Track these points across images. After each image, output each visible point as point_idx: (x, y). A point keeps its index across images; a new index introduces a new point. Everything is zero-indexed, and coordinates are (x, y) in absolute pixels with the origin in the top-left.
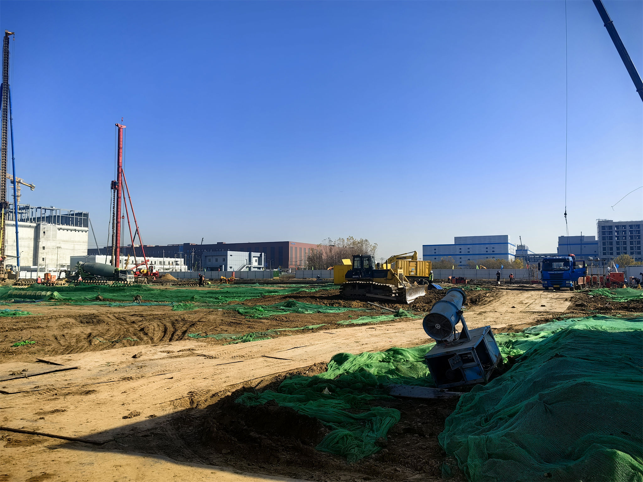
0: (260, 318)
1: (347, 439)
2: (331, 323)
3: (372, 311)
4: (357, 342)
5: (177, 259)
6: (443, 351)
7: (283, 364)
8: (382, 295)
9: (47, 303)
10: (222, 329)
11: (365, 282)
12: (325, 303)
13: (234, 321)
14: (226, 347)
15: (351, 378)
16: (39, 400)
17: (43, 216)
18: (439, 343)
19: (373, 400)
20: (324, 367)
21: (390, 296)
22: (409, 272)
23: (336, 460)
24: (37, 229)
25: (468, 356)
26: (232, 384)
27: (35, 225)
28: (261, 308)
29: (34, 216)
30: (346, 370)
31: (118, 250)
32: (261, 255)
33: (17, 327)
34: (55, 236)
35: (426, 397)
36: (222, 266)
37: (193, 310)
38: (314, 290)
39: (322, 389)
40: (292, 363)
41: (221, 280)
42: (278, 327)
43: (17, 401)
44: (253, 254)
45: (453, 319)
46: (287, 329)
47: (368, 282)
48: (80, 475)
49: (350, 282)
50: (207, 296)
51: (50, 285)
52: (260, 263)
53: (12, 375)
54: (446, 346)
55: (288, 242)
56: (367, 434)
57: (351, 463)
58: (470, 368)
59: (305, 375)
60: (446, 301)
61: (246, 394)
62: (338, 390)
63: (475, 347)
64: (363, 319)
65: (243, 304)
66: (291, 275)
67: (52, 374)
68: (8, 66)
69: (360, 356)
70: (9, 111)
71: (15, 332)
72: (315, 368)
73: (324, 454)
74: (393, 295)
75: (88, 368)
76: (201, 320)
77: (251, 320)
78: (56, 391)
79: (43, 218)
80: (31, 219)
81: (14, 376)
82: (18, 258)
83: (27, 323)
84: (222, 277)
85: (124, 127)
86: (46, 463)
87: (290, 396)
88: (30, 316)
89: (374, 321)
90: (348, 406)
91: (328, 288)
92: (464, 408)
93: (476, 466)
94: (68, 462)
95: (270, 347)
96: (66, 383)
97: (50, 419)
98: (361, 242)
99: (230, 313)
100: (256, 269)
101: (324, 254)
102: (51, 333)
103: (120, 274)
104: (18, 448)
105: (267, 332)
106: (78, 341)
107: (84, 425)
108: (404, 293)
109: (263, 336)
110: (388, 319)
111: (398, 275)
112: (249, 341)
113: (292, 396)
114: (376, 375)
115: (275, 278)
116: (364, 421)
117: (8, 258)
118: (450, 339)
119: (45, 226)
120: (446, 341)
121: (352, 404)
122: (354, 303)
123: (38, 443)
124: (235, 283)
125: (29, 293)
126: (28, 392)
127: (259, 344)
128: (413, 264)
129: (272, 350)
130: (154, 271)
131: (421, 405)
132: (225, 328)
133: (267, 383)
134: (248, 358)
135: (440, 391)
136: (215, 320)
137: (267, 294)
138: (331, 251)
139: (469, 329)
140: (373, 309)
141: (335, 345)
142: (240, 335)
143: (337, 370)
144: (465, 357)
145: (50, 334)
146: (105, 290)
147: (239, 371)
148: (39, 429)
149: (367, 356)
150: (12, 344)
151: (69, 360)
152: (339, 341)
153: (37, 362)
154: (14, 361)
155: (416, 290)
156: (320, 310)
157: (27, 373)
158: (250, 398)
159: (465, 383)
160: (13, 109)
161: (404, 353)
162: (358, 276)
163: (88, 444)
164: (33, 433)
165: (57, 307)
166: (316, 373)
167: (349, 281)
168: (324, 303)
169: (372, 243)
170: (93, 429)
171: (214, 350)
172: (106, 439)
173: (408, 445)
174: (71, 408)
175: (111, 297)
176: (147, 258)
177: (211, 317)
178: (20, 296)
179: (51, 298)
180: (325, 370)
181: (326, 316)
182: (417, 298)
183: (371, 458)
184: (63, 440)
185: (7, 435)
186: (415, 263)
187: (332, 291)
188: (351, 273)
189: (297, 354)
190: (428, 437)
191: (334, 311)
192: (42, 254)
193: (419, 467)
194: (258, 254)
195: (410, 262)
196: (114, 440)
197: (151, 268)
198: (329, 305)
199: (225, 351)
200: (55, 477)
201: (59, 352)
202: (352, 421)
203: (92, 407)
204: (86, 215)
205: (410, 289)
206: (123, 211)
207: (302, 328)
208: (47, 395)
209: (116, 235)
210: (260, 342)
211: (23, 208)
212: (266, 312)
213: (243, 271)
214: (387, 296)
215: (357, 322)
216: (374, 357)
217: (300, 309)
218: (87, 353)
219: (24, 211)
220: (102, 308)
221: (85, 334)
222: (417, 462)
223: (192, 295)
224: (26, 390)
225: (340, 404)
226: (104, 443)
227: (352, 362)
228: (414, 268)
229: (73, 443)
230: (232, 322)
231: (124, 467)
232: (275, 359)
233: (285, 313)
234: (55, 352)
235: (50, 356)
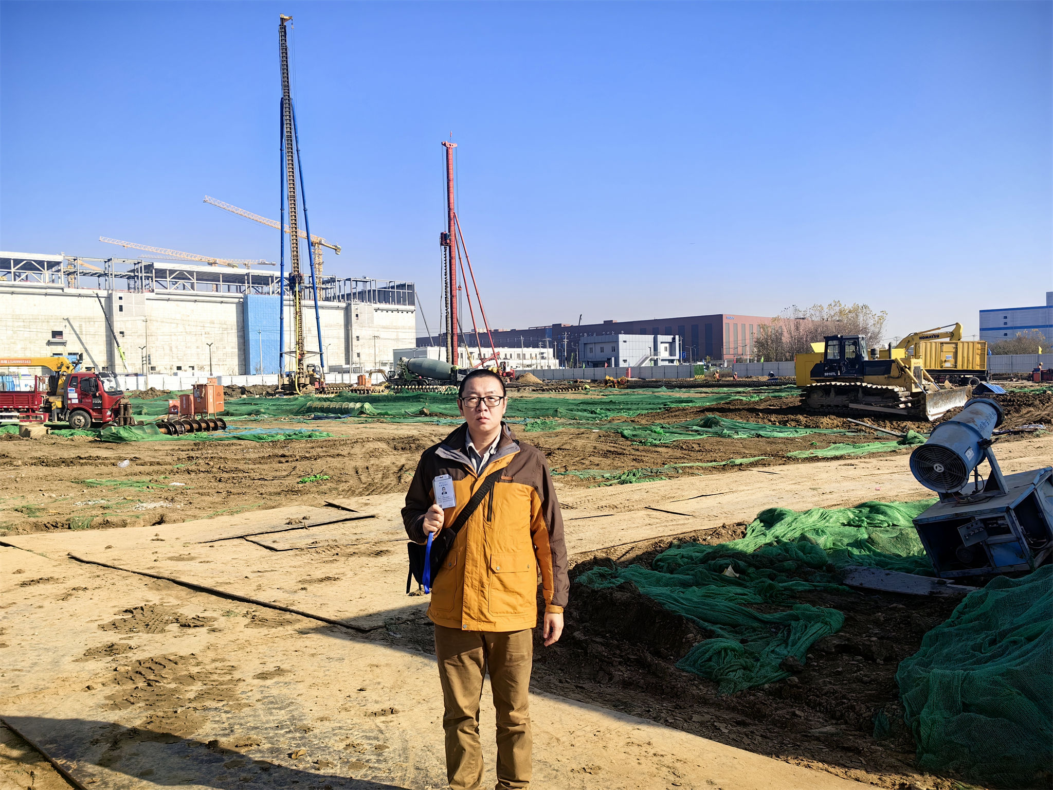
0: (656, 446)
1: (727, 654)
2: (775, 455)
3: (858, 434)
4: (814, 489)
5: (543, 350)
6: (950, 511)
7: (674, 523)
8: (880, 406)
9: (356, 419)
10: (592, 463)
11: (848, 384)
12: (772, 420)
13: (612, 449)
14: (595, 492)
15: (780, 551)
16: (313, 562)
17: (354, 291)
18: (943, 496)
19: (810, 591)
20: (741, 529)
21: (895, 408)
22: (941, 362)
23: (702, 688)
24: (347, 310)
25: (1000, 522)
26: (584, 551)
27: (343, 305)
28: (658, 429)
29: (342, 293)
30: (777, 537)
31: (455, 338)
32: (674, 339)
33: (310, 455)
34: (371, 320)
35: (909, 591)
36: (609, 359)
37: (555, 431)
38: (757, 399)
39: (722, 568)
40: (691, 520)
41: (606, 382)
42: (683, 461)
43: (284, 561)
44: (661, 338)
45: (970, 455)
46: (695, 465)
47: (853, 384)
48: (321, 674)
49: (819, 384)
50: (579, 408)
51: (364, 393)
52: (672, 353)
53: (288, 524)
54: (958, 504)
55: (721, 316)
56: (772, 649)
57: (723, 695)
58: (1003, 545)
59: (704, 543)
60: (959, 423)
61: (596, 569)
62: (751, 570)
63: (1012, 506)
64: (838, 448)
65: (633, 421)
66: (726, 371)
67: (340, 523)
68: (287, 70)
69: (805, 514)
70: (294, 138)
71: (308, 461)
72: (723, 531)
73: (685, 676)
74: (902, 406)
75: (389, 516)
76: (563, 447)
77: (641, 448)
78: (339, 550)
79: (355, 294)
80: (339, 296)
81: (292, 525)
82: (321, 354)
83: (324, 449)
84: (607, 378)
85: (455, 145)
86: (287, 653)
87: (668, 575)
88: (329, 439)
89: (858, 451)
90: (759, 599)
91: (783, 394)
92: (964, 617)
93: (934, 722)
94: (313, 655)
95: (662, 493)
96: (355, 537)
97: (315, 590)
98: (855, 311)
99: (609, 436)
100: (666, 363)
101: (786, 334)
102: (353, 464)
103: (458, 375)
104: (261, 630)
105: (660, 469)
106: (384, 477)
107: (354, 602)
108: (922, 402)
109: (654, 475)
110: (885, 449)
111: (912, 369)
112: (631, 482)
113: (672, 576)
114: (830, 549)
115: (696, 377)
116: (778, 626)
117: (310, 355)
118: (966, 491)
119: (358, 307)
120: (957, 493)
121: (766, 596)
122: (825, 420)
123: (288, 625)
124: (628, 387)
125: (333, 405)
126: (302, 549)
127: (645, 487)
128: (949, 348)
129: (664, 498)
130: (508, 370)
131: (895, 605)
132: (596, 460)
133: (639, 553)
134: (623, 510)
135: (937, 583)
136: (584, 447)
137: (673, 405)
138: (797, 328)
139: (1004, 474)
140: (860, 430)
141: (773, 493)
142: (617, 473)
143: (762, 537)
144: (993, 524)
145: (350, 464)
146: (435, 400)
147: (601, 531)
148: (292, 604)
149: (820, 514)
150: (299, 480)
151: (366, 504)
152: (782, 486)
153: (326, 505)
154: (296, 503)
155: (949, 395)
156: (761, 433)
157: (307, 523)
158: (602, 576)
159: (993, 569)
160: (299, 134)
161: (889, 511)
162: (834, 374)
163: (350, 630)
164: (286, 610)
165: (368, 425)
166: (725, 540)
167: (818, 381)
168: (770, 421)
169: (876, 310)
170: (363, 608)
171: (572, 495)
172: (375, 624)
173: (839, 673)
174: (348, 576)
175: (440, 411)
176: (496, 350)
177: (579, 443)
178: (322, 410)
179: (361, 412)
180: (741, 536)
181: (771, 443)
182: (948, 411)
183: (763, 690)
184: (320, 623)
185: (254, 609)
186: (954, 345)
187: (789, 400)
188: (822, 367)
189: (703, 507)
190: (882, 662)
191: (786, 433)
192: (356, 347)
193: (838, 714)
194: (669, 338)
195: (942, 343)
196: (385, 627)
197: (503, 365)
198: (780, 423)
199: (588, 498)
200: (289, 674)
201: (357, 492)
202: (756, 624)
203: (376, 575)
204: (411, 287)
205: (935, 395)
206: (458, 280)
207: (724, 463)
208: (325, 556)
209: (452, 317)
210: (647, 484)
211: (328, 282)
212: (667, 434)
213: (645, 367)
214: (888, 407)
215: (825, 453)
216: (831, 517)
217: (725, 431)
218: (391, 495)
219: (329, 286)
220: (426, 427)
221: (397, 466)
222: (837, 705)
223: (556, 406)
224: (301, 546)
225: (745, 595)
226: (369, 631)
227: (790, 525)
228: (951, 355)
229: (331, 627)
230: (610, 451)
231: (382, 667)
232: (666, 514)
233: (699, 437)
234: (351, 492)
235: (344, 498)
